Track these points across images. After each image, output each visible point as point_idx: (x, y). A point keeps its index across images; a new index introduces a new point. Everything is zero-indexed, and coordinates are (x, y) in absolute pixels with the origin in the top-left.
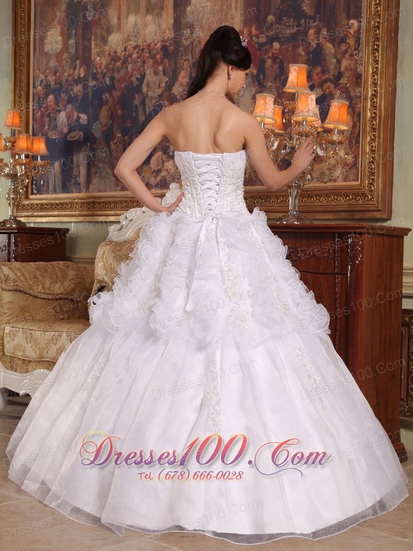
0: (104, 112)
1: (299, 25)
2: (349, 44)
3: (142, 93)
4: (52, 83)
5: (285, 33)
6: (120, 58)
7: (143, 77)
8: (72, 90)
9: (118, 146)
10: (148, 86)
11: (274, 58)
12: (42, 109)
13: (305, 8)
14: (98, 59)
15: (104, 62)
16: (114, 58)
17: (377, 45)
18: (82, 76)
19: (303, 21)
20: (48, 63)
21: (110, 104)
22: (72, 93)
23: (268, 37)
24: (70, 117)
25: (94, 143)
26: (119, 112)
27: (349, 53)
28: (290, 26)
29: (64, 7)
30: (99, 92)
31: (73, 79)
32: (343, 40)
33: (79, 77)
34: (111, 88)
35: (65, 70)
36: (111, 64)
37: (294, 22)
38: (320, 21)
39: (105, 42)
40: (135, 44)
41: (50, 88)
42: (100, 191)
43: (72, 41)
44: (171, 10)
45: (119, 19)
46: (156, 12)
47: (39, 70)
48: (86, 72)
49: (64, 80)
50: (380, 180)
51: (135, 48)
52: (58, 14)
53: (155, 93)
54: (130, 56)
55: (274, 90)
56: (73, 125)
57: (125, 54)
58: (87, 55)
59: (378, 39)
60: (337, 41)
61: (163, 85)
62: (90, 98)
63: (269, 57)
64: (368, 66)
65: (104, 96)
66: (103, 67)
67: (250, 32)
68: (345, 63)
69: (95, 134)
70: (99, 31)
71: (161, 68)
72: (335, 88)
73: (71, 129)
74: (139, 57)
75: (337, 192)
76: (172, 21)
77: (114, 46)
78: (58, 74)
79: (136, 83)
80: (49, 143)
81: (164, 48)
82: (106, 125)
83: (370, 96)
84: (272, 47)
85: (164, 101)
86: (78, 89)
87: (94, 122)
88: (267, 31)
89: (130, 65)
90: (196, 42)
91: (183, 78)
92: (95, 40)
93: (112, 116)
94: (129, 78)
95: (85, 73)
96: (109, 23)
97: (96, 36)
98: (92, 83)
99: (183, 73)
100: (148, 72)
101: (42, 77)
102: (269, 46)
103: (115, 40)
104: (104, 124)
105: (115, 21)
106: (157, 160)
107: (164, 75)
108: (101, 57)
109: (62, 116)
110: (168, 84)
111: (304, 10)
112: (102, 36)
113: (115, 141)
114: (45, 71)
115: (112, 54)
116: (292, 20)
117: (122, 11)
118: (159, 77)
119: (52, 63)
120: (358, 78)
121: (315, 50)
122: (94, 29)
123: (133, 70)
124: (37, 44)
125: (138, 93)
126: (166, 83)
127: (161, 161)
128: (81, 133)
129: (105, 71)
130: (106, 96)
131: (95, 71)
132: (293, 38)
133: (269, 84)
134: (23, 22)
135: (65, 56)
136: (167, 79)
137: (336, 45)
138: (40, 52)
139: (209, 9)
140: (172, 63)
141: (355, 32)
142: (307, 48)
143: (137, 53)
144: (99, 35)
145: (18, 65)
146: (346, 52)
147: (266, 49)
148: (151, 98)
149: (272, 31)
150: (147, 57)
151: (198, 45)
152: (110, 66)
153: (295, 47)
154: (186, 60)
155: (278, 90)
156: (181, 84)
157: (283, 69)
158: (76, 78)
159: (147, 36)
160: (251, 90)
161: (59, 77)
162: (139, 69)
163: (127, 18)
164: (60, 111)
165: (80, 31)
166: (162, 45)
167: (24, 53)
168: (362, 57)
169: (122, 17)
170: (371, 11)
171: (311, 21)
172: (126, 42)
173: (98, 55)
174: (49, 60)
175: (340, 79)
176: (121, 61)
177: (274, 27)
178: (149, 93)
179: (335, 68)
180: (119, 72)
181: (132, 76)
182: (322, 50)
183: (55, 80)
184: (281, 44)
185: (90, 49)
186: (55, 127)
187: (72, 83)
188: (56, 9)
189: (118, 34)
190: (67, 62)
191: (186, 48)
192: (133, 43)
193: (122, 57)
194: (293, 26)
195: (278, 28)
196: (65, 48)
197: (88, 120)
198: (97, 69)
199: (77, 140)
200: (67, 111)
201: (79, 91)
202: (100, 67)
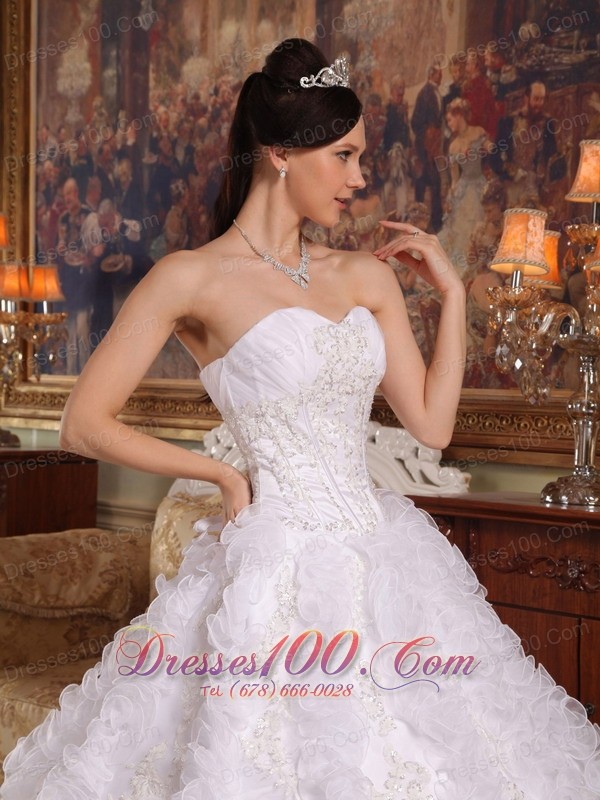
0: (173, 219)
1: (591, 46)
4: (73, 157)
5: (560, 63)
6: (205, 110)
8: (111, 170)
11: (533, 118)
12: (54, 207)
14: (162, 109)
15: (174, 117)
16: (194, 109)
18: (130, 142)
20: (64, 115)
21: (185, 203)
22: (110, 177)
23: (519, 71)
24: (106, 224)
28: (570, 47)
30: (164, 175)
31: (113, 148)
33: (124, 146)
34: (187, 171)
37: (580, 38)
39: (176, 74)
40: (236, 81)
41: (69, 165)
42: (164, 376)
43: (110, 73)
45: (204, 28)
46: (279, 14)
47: (48, 128)
48: (139, 135)
49: (95, 150)
52: (83, 16)
54: (226, 106)
55: (531, 186)
57: (215, 101)
58: (140, 102)
62: (146, 188)
63: (521, 115)
65: (173, 186)
67: (480, 60)
70: (164, 53)
73: (109, 250)
77: (193, 84)
80: (65, 274)
82: (177, 244)
84: (528, 92)
86: (121, 169)
87: (155, 236)
88: (520, 58)
89: (226, 125)
90: (363, 79)
92: (157, 71)
93: (191, 227)
95: (137, 138)
96: (183, 36)
97: (158, 64)
98: (149, 158)
101: (52, 142)
103: (195, 71)
104: (173, 242)
105: (195, 33)
108: (168, 107)
109: (92, 221)
112: (169, 62)
114: (59, 131)
115: (189, 101)
116: (576, 32)
117: (210, 13)
119: (73, 116)
122: (153, 48)
124: (44, 77)
128: (129, 258)
129: (176, 135)
131: (155, 134)
132: (578, 73)
133: (521, 173)
134: (15, 32)
135: (97, 101)
138: (48, 92)
139: (391, 8)
144: (163, 61)
145: (7, 118)
147: (516, 98)
149: (529, 57)
151: (367, 85)
152: (186, 125)
153: (581, 95)
155: (540, 187)
157: (554, 141)
158: (119, 146)
160: (479, 186)
163: (220, 26)
164: (87, 212)
165: (127, 52)
167: (18, 95)
169: (210, 24)
172: (218, 77)
173: (162, 102)
174: (66, 109)
176: (208, 115)
177: (533, 50)
180: (202, 137)
183: (78, 151)
184: (550, 87)
185: (146, 89)
187: (111, 156)
188: (79, 7)
189: (201, 60)
190: (101, 115)
192: (231, 78)
193: (210, 108)
194: (578, 48)
195: (543, 52)
196: (98, 86)
197: (143, 232)
198: (158, 129)
199: (119, 272)
200: (101, 212)
201: (124, 173)
202: (166, 127)
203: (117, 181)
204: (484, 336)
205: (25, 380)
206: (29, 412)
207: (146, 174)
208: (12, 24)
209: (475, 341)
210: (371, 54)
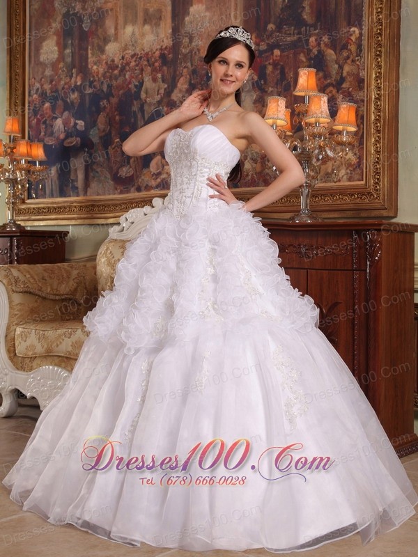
0: (101, 119)
1: (299, 33)
2: (350, 50)
3: (141, 99)
4: (48, 92)
5: (286, 41)
6: (117, 67)
7: (142, 84)
8: (69, 97)
9: (117, 151)
10: (147, 93)
11: (275, 65)
12: (38, 117)
13: (305, 17)
14: (95, 67)
15: (101, 70)
16: (111, 66)
17: (380, 51)
18: (79, 84)
19: (303, 29)
20: (44, 72)
21: (107, 110)
22: (69, 101)
23: (268, 44)
24: (67, 124)
25: (92, 148)
26: (117, 118)
27: (351, 59)
28: (290, 34)
29: (59, 18)
30: (96, 98)
31: (70, 87)
32: (345, 47)
33: (76, 85)
34: (109, 95)
35: (62, 79)
36: (108, 72)
37: (294, 30)
38: (321, 29)
39: (102, 51)
40: (133, 53)
41: (46, 95)
42: (98, 194)
43: (68, 51)
44: (169, 20)
45: (116, 29)
46: (154, 22)
47: (35, 79)
48: (83, 80)
49: (60, 88)
50: (386, 180)
51: (133, 56)
52: (54, 25)
53: (154, 99)
54: (128, 64)
56: (70, 131)
57: (123, 63)
58: (84, 64)
59: (380, 45)
60: (339, 48)
61: (162, 91)
62: (87, 105)
63: (269, 63)
64: (371, 71)
65: (101, 103)
66: (100, 76)
68: (347, 69)
69: (93, 140)
70: (96, 41)
71: (159, 75)
72: (338, 92)
73: (68, 135)
74: (137, 65)
75: (343, 192)
76: (170, 31)
77: (111, 55)
78: (54, 83)
79: (134, 90)
80: (47, 149)
81: (163, 56)
82: (104, 131)
83: (373, 99)
84: (272, 54)
85: (163, 107)
86: (74, 96)
87: (92, 128)
88: (268, 39)
89: (128, 73)
90: (195, 50)
91: (182, 85)
92: (92, 49)
93: (110, 122)
94: (127, 85)
96: (106, 33)
97: (93, 46)
98: (89, 91)
99: (182, 80)
100: (146, 79)
101: (38, 85)
102: (270, 53)
103: (112, 49)
104: (102, 130)
105: (112, 31)
106: (157, 164)
107: (163, 81)
108: (98, 66)
109: (59, 123)
110: (168, 90)
111: (304, 19)
112: (98, 45)
113: (113, 146)
114: (41, 80)
115: (109, 63)
116: (293, 28)
117: (119, 22)
118: (158, 84)
119: (48, 72)
120: (360, 83)
121: (316, 56)
122: (90, 39)
123: (131, 77)
124: (33, 54)
125: (136, 100)
126: (165, 89)
127: (160, 165)
128: (79, 139)
129: (102, 79)
130: (104, 103)
131: (92, 79)
132: (294, 45)
133: (270, 89)
134: (18, 34)
135: (61, 65)
136: (166, 86)
137: (338, 52)
138: (35, 61)
139: (208, 18)
140: (172, 71)
141: (356, 39)
142: (308, 54)
143: (135, 61)
144: (95, 45)
145: (13, 75)
146: (348, 57)
147: (267, 56)
148: (150, 104)
149: (272, 38)
150: (145, 65)
151: (197, 53)
152: (108, 74)
153: (296, 54)
154: (185, 67)
156: (180, 91)
157: (285, 75)
158: (73, 86)
159: (145, 45)
160: (252, 96)
161: (56, 85)
162: (137, 77)
163: (124, 28)
164: (56, 118)
165: (77, 41)
166: (161, 53)
167: (19, 63)
168: (364, 62)
169: (119, 27)
170: (372, 19)
171: (312, 29)
172: (123, 51)
173: (95, 64)
174: (45, 70)
175: (342, 84)
177: (274, 35)
178: (148, 99)
179: (337, 73)
180: (116, 79)
181: (130, 83)
182: (323, 56)
183: (51, 89)
184: (282, 51)
185: (87, 58)
186: (52, 134)
187: (69, 91)
188: (51, 21)
189: (115, 44)
190: (63, 71)
191: (185, 56)
192: (130, 51)
193: (120, 66)
194: (294, 34)
195: (278, 36)
196: (61, 57)
197: (85, 126)
198: (94, 77)
199: (74, 146)
200: (64, 118)
201: (76, 98)
202: (97, 75)
203: (72, 103)
204: (256, 163)
205: (23, 202)
206: (27, 218)
207: (87, 98)
208: (16, 30)
209: (252, 166)
210: (199, 39)
